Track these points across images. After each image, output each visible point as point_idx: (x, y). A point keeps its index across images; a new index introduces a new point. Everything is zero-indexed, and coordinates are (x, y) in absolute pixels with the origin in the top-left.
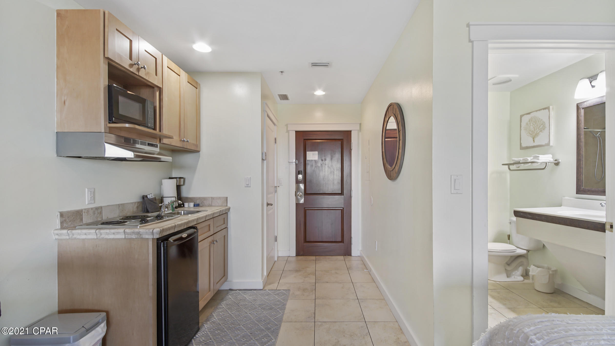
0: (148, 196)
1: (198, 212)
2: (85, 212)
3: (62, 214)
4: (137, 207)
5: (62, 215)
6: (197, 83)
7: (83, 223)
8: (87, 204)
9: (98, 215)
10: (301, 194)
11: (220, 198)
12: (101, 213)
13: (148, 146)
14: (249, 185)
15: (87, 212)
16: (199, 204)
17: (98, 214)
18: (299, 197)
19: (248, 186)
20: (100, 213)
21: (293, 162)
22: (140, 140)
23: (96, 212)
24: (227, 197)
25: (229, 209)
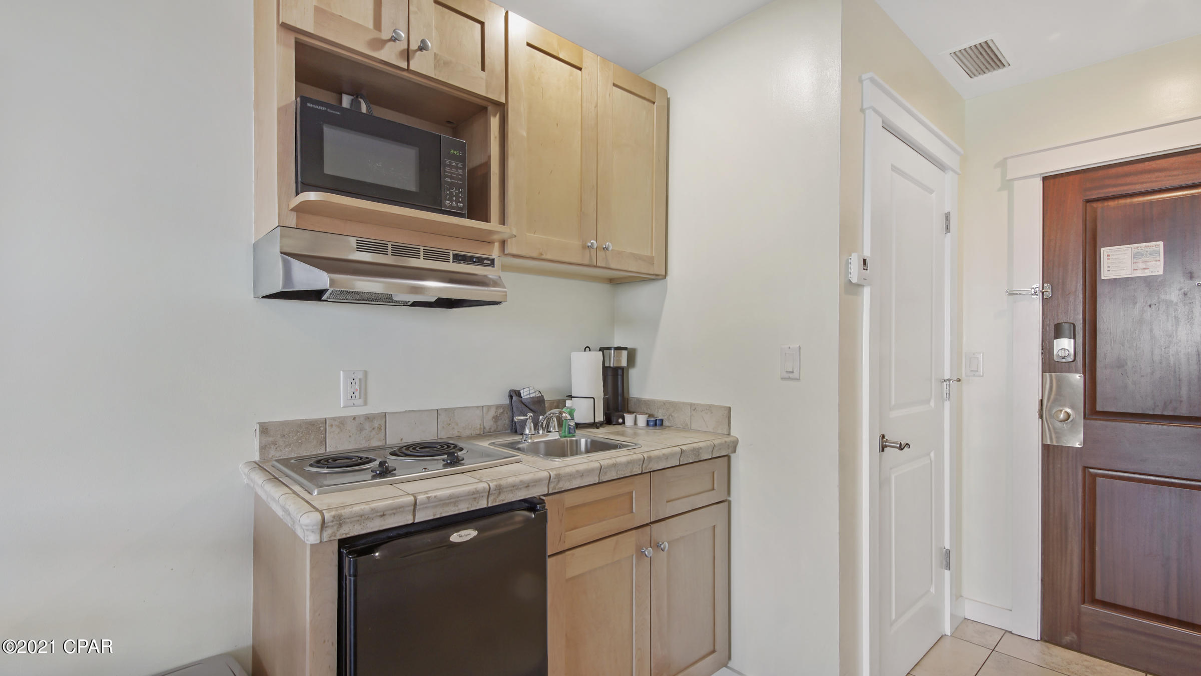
0: (521, 392)
1: (614, 447)
2: (332, 426)
3: (267, 429)
4: (496, 419)
5: (265, 429)
6: (653, 87)
7: (326, 450)
8: (342, 406)
9: (374, 433)
10: (1069, 411)
11: (709, 408)
12: (383, 427)
13: (454, 262)
14: (796, 375)
15: (339, 427)
16: (662, 421)
17: (371, 431)
18: (1059, 424)
19: (791, 375)
20: (380, 428)
21: (1027, 294)
22: (422, 248)
23: (367, 426)
24: (730, 408)
25: (734, 446)
